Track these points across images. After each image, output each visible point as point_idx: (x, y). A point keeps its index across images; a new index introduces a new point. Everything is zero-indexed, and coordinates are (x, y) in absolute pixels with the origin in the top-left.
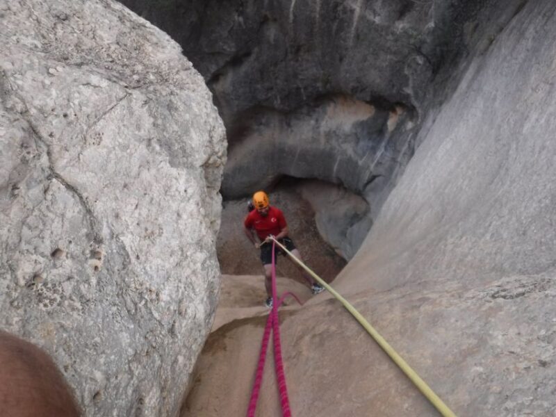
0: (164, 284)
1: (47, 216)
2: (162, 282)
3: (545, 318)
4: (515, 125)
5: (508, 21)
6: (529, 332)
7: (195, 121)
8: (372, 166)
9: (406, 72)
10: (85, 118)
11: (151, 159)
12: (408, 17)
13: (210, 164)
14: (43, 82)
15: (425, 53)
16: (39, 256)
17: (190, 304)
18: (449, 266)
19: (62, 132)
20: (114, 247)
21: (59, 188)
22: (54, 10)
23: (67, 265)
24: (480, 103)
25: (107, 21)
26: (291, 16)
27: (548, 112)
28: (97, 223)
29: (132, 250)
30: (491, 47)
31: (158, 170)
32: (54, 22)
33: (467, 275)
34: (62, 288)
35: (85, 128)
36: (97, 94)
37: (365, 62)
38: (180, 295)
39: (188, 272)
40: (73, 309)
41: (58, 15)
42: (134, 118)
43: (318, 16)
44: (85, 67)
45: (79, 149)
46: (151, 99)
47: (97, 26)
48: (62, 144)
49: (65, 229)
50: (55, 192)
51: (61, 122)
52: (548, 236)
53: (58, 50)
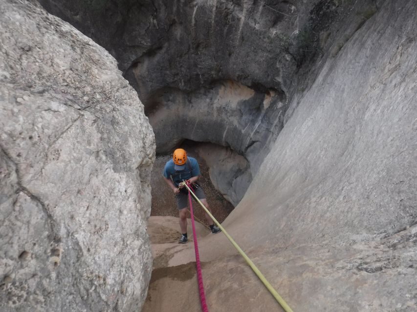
0: (109, 270)
1: (15, 225)
2: (108, 269)
3: (400, 294)
4: (358, 112)
5: (353, 34)
6: (389, 304)
7: (132, 132)
8: (252, 134)
9: (278, 66)
10: (47, 138)
11: (99, 167)
12: (279, 26)
13: (143, 165)
14: (12, 111)
15: (291, 53)
16: (9, 259)
17: (130, 284)
18: (313, 220)
19: (28, 152)
20: (70, 244)
21: (25, 200)
22: (20, 43)
23: (32, 264)
24: (333, 93)
25: (62, 50)
26: (193, 21)
27: (382, 105)
28: (56, 225)
29: (84, 245)
30: (340, 52)
31: (105, 176)
32: (20, 53)
33: (326, 228)
34: (28, 285)
35: (47, 146)
36: (57, 118)
37: (248, 57)
38: (122, 278)
39: (128, 257)
40: (37, 303)
41: (23, 47)
42: (86, 136)
43: (213, 22)
44: (46, 95)
45: (42, 165)
46: (99, 118)
47: (54, 55)
48: (28, 162)
49: (30, 234)
50: (22, 203)
51: (27, 144)
52: (386, 201)
53: (23, 79)
